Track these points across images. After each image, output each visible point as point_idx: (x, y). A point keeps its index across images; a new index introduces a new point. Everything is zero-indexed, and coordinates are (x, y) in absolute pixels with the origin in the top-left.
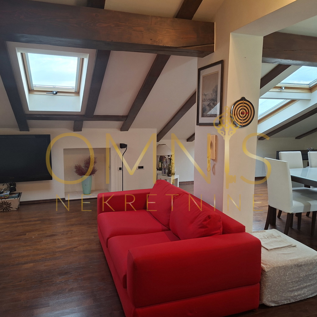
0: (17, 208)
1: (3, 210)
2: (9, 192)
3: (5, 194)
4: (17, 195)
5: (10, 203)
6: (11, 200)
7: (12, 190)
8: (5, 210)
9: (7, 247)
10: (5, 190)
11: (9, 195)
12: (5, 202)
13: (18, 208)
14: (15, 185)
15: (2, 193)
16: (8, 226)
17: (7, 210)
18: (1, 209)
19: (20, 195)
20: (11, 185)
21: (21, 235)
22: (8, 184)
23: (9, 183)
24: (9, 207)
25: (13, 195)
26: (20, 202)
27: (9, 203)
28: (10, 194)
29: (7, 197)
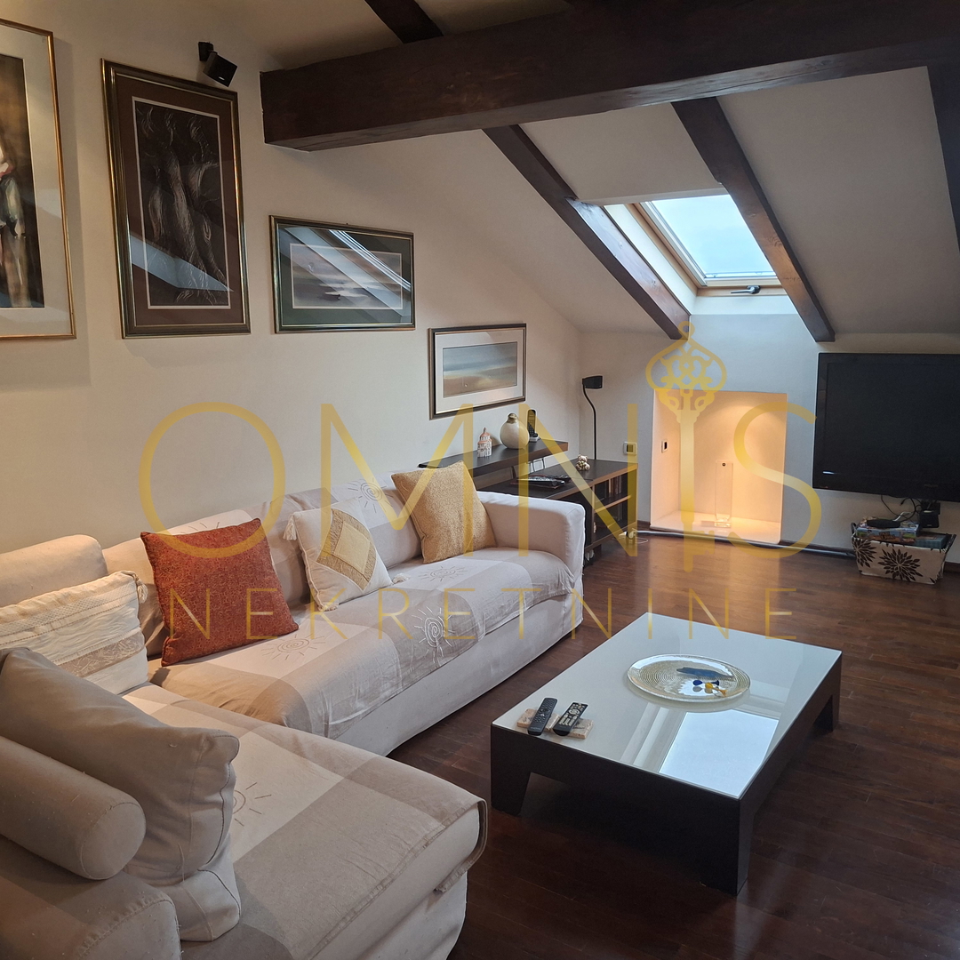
0: (935, 578)
1: (894, 576)
2: (917, 526)
3: (904, 529)
4: (939, 540)
5: (918, 560)
6: (920, 551)
7: (928, 522)
8: (898, 577)
9: (898, 687)
10: (906, 518)
11: (915, 536)
12: (903, 553)
13: (939, 580)
14: (936, 508)
15: (897, 525)
16: (904, 624)
17: (904, 579)
18: (887, 572)
19: (947, 541)
20: (924, 506)
21: (943, 665)
22: (917, 503)
23: (920, 500)
24: (912, 571)
25: (928, 539)
26: (947, 564)
27: (913, 559)
28: (919, 533)
29: (909, 540)
